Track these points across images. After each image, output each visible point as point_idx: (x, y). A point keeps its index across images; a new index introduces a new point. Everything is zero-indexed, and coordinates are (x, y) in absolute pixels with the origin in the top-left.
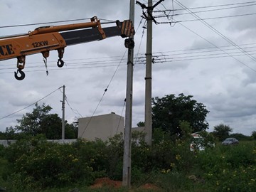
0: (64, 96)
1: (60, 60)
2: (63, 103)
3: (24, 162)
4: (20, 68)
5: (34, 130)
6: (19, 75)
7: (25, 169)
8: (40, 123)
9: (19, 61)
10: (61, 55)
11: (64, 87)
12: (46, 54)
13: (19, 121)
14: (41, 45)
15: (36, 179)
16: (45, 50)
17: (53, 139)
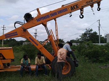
0: (99, 24)
1: (99, 8)
2: (99, 28)
3: (84, 51)
4: (82, 14)
5: (87, 39)
6: (81, 16)
7: (85, 54)
8: (89, 37)
9: (81, 11)
10: (99, 5)
11: (99, 20)
12: (92, 6)
13: (80, 36)
14: (90, 2)
15: (90, 59)
16: (92, 4)
17: (96, 43)
